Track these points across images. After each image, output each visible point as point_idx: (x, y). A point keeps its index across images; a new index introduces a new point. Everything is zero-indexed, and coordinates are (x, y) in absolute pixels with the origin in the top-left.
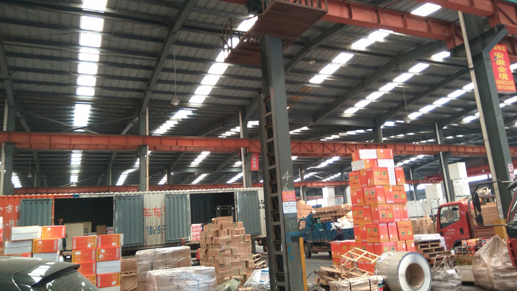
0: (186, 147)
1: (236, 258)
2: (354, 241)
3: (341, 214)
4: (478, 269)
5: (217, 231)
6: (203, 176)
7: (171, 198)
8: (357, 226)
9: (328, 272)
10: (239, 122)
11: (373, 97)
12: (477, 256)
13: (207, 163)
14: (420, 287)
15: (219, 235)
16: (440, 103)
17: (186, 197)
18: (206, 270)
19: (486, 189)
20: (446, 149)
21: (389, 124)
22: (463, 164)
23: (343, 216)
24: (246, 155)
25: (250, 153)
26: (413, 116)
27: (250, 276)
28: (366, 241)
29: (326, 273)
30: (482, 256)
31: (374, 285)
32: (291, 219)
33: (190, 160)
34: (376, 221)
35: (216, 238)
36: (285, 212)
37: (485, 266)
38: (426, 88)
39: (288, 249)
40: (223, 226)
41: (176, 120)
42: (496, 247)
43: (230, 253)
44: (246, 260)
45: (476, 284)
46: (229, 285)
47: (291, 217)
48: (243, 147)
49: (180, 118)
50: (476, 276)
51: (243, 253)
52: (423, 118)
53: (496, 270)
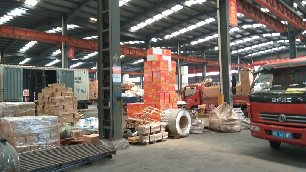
0: (20, 36)
1: (66, 111)
2: (143, 103)
3: (128, 89)
4: (213, 120)
5: (53, 93)
6: (27, 60)
7: (9, 70)
8: (146, 94)
9: (132, 120)
10: (61, 24)
11: (149, 22)
12: (213, 113)
13: (32, 51)
14: (186, 129)
15: (54, 96)
16: (183, 31)
17: (20, 71)
18: (51, 118)
19: (210, 79)
20: (181, 58)
21: (154, 40)
22: (187, 67)
23: (129, 90)
24: (65, 47)
25: (68, 46)
26: (167, 37)
27: (76, 123)
28: (151, 103)
29: (131, 121)
30: (216, 113)
31: (162, 128)
32: (117, 86)
33: (19, 47)
34: (159, 92)
35: (52, 98)
36: (113, 81)
37: (218, 118)
38: (178, 21)
39: (114, 105)
40: (58, 90)
41: (12, 16)
42: (224, 108)
43: (62, 108)
44: (73, 113)
45: (209, 128)
46: (65, 128)
47: (117, 84)
48: (63, 42)
49: (16, 15)
50: (211, 124)
51: (72, 109)
52: (173, 39)
53: (223, 120)
